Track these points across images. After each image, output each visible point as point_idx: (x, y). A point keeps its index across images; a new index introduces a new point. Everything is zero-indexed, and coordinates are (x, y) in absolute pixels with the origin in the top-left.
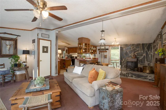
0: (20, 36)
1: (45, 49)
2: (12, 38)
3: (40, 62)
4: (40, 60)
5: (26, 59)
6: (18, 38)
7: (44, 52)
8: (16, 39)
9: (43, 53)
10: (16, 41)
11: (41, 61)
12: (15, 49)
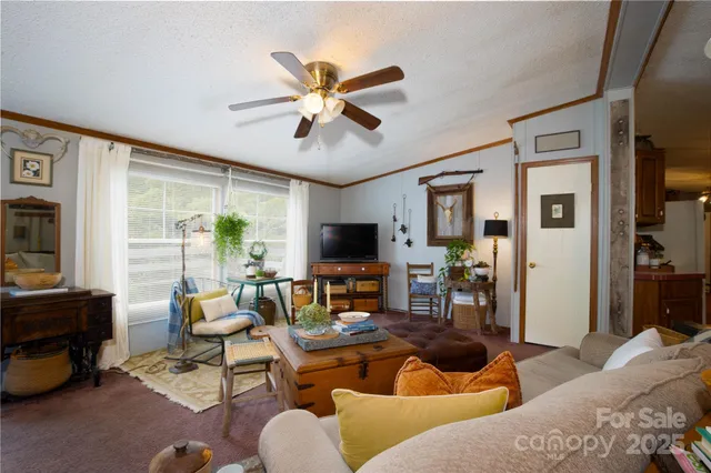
0: (481, 171)
1: (554, 207)
2: (459, 186)
3: (529, 269)
4: (528, 264)
5: (495, 254)
6: (479, 179)
7: (548, 222)
8: (468, 184)
9: (542, 227)
10: (467, 191)
11: (532, 266)
12: (467, 217)
